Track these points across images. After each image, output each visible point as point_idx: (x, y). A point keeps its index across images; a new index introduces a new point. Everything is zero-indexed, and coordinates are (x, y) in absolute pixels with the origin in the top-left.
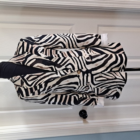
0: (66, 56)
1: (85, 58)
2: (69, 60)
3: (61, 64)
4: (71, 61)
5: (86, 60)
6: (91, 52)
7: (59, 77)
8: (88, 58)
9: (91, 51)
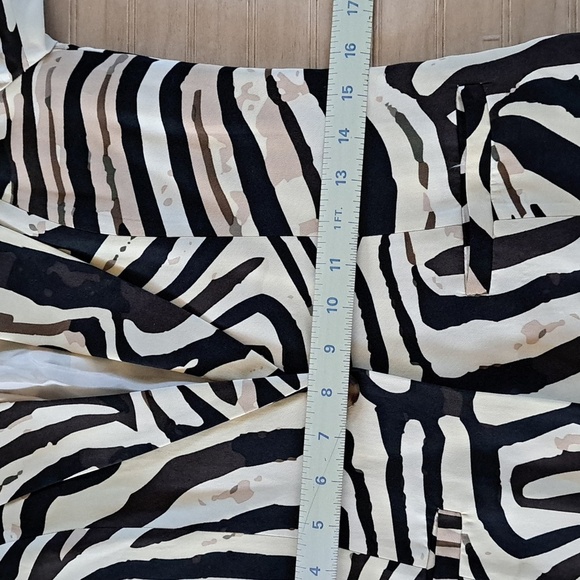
1: (411, 257)
2: (256, 262)
5: (427, 275)
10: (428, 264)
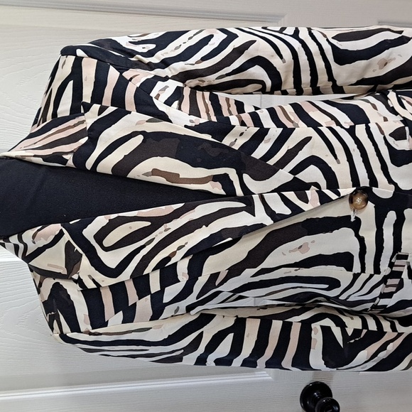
0: (292, 122)
1: (382, 132)
2: (308, 139)
3: (272, 162)
4: (316, 148)
5: (391, 140)
6: (404, 108)
7: (261, 226)
8: (399, 135)
9: (404, 102)
10: (390, 135)
